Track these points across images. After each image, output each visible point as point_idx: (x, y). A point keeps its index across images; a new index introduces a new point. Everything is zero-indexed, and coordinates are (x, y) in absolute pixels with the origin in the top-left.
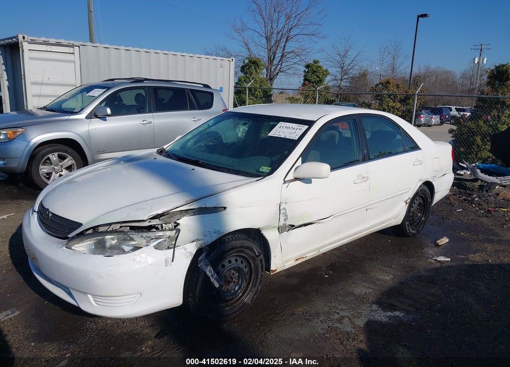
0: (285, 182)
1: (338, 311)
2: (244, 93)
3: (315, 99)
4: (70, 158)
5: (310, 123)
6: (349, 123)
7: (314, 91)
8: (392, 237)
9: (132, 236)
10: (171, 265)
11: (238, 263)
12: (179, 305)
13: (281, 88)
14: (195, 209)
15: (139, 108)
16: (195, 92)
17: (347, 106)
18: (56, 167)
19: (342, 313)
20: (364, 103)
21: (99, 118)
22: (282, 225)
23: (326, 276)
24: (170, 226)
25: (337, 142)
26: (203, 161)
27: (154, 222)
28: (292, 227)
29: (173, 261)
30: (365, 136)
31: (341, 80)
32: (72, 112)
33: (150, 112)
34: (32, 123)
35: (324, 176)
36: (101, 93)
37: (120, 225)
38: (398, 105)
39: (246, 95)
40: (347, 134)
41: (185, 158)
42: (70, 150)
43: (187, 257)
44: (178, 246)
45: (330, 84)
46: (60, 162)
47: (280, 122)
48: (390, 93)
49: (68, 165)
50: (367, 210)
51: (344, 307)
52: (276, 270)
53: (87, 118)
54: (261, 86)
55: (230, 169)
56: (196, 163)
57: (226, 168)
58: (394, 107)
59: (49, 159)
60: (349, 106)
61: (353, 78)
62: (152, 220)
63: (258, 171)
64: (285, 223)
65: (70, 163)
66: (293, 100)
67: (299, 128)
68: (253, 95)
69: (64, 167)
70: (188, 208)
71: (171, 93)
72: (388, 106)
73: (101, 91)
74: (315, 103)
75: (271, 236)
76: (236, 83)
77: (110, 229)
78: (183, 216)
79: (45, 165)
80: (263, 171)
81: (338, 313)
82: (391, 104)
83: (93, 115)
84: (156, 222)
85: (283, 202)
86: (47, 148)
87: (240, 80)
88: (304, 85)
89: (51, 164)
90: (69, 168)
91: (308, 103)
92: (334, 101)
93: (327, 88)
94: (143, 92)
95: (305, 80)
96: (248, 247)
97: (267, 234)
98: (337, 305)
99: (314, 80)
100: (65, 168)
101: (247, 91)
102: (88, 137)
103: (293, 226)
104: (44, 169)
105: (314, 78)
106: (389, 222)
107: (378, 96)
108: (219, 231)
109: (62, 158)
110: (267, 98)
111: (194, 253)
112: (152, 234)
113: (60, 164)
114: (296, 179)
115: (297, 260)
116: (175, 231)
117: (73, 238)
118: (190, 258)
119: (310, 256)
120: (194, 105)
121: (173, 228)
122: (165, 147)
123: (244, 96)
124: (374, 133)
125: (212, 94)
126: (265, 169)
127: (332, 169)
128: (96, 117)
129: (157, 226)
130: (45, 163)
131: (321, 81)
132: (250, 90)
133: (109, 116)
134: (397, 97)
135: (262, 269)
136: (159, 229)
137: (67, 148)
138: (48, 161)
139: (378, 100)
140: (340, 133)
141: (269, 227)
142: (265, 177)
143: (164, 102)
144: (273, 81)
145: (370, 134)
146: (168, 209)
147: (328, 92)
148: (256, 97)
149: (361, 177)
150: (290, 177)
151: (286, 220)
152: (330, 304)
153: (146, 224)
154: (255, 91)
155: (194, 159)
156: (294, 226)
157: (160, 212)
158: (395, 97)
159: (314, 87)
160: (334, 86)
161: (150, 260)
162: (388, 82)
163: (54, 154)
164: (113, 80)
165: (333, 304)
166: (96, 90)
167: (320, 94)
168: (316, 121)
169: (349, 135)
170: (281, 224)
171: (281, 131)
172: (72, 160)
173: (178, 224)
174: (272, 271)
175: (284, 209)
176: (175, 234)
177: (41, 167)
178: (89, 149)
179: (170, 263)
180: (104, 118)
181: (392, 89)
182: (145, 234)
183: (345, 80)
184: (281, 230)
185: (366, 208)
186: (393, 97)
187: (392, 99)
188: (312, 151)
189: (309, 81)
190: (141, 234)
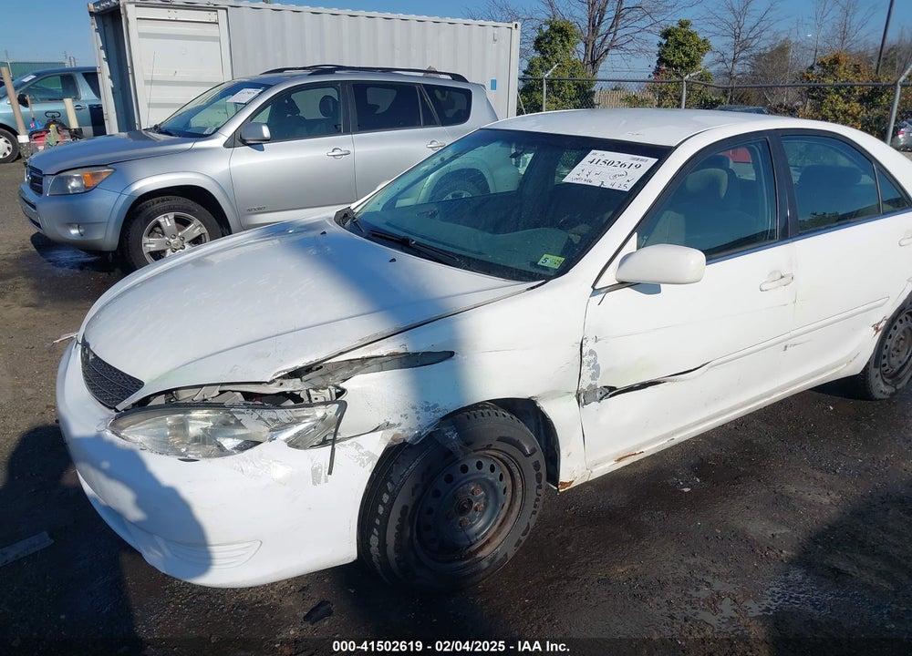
0: (595, 291)
1: (709, 579)
2: (538, 90)
3: (680, 100)
4: (196, 222)
5: (661, 153)
6: (752, 151)
7: (678, 82)
8: (837, 399)
9: (238, 417)
10: (326, 481)
11: (482, 470)
12: (351, 561)
13: (611, 78)
14: (382, 356)
15: (328, 124)
16: (436, 91)
17: (746, 111)
18: (172, 241)
19: (718, 585)
20: (781, 105)
21: (249, 145)
22: (585, 388)
23: (686, 490)
24: (327, 394)
25: (723, 195)
26: (420, 240)
27: (290, 386)
28: (612, 391)
29: (330, 473)
30: (789, 177)
31: (734, 61)
32: (200, 135)
33: (347, 132)
34: (135, 156)
35: (689, 279)
36: (252, 96)
37: (219, 388)
38: (856, 107)
39: (542, 93)
40: (748, 173)
41: (386, 233)
42: (198, 208)
43: (362, 464)
44: (340, 440)
45: (712, 69)
46: (180, 230)
47: (593, 151)
48: (839, 82)
49: (194, 236)
50: (786, 347)
51: (724, 570)
52: (571, 482)
53: (226, 145)
54: (572, 75)
55: (474, 259)
56: (404, 245)
57: (464, 257)
58: (846, 112)
59: (158, 224)
60: (750, 111)
61: (759, 57)
62: (285, 381)
63: (535, 264)
64: (593, 383)
65: (197, 232)
66: (634, 102)
67: (635, 163)
68: (556, 93)
69: (186, 241)
70: (366, 355)
71: (392, 94)
72: (833, 111)
73: (254, 92)
74: (679, 106)
75: (560, 412)
76: (524, 72)
77: (198, 398)
78: (356, 372)
79: (152, 237)
80: (546, 265)
81: (708, 585)
82: (841, 106)
83: (239, 140)
84: (294, 385)
85: (590, 336)
86: (153, 204)
87: (531, 65)
88: (657, 71)
89: (163, 234)
90: (197, 241)
91: (666, 107)
92: (719, 102)
93: (704, 78)
94: (332, 92)
95: (661, 61)
96: (504, 438)
97: (552, 409)
98: (708, 563)
99: (678, 61)
100: (189, 242)
101: (545, 85)
102: (230, 183)
103: (612, 389)
104: (151, 244)
105: (678, 58)
106: (835, 371)
107: (813, 89)
108: (435, 406)
109: (181, 222)
110: (584, 98)
111: (379, 455)
112: (282, 415)
113: (179, 234)
114: (622, 284)
115: (619, 460)
116: (337, 406)
117: (127, 411)
118: (371, 466)
119: (650, 450)
120: (433, 118)
121: (334, 398)
122: (353, 206)
123: (538, 96)
124: (807, 173)
125: (468, 94)
126: (552, 261)
127: (709, 260)
128: (244, 143)
129: (298, 393)
130: (151, 233)
131: (693, 63)
132: (550, 84)
133: (267, 140)
134: (855, 91)
135: (539, 480)
136: (302, 400)
137: (190, 203)
138: (158, 229)
139: (813, 98)
140: (731, 173)
141: (554, 394)
142: (548, 279)
143: (378, 112)
144: (598, 66)
145: (800, 174)
146: (321, 356)
147: (706, 86)
148: (563, 98)
149: (778, 276)
150: (609, 278)
151: (594, 377)
152: (692, 560)
153: (273, 389)
154: (560, 85)
155: (403, 234)
156: (614, 388)
157: (300, 363)
158: (849, 92)
159: (677, 75)
160: (719, 74)
161: (279, 472)
162: (836, 61)
163: (167, 216)
164: (281, 70)
165: (698, 560)
166: (245, 90)
167: (690, 89)
168: (676, 147)
169: (752, 176)
170: (584, 386)
171: (593, 171)
172: (200, 225)
173: (343, 391)
174: (563, 484)
175: (592, 352)
176: (336, 414)
177: (145, 240)
178: (233, 207)
179: (323, 478)
180: (258, 145)
181: (844, 74)
182: (267, 414)
183: (742, 61)
184: (583, 398)
185: (784, 344)
186: (846, 91)
187: (842, 95)
188: (667, 213)
189: (669, 64)
190: (258, 412)
